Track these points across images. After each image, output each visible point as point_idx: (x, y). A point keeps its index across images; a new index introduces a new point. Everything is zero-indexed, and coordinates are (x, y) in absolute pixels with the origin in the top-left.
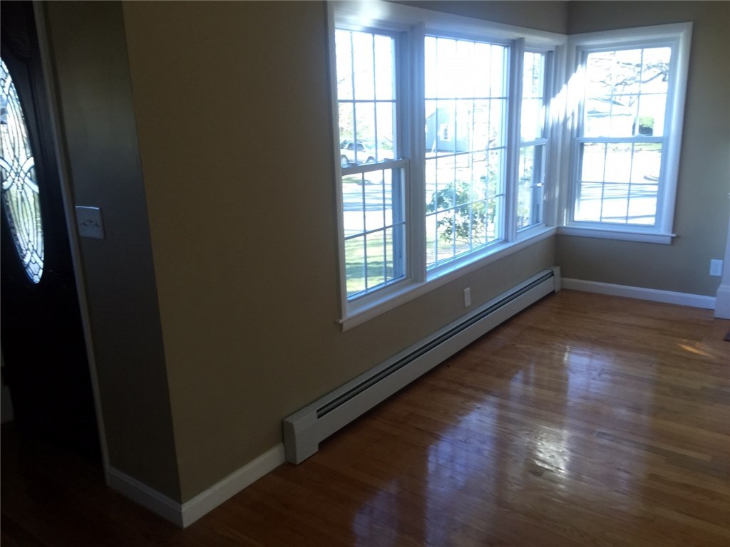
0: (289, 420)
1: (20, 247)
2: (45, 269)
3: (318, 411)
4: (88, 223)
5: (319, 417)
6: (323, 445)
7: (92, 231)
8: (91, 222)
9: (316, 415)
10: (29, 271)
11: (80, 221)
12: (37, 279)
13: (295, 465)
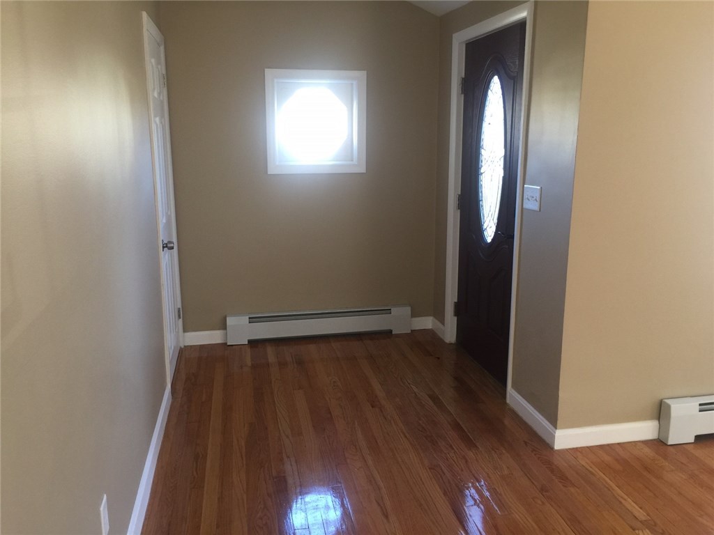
0: (668, 401)
1: (483, 215)
2: (496, 233)
3: (700, 405)
4: (530, 199)
5: (700, 411)
6: (699, 438)
7: (531, 205)
8: (533, 197)
9: (698, 408)
10: (485, 233)
11: (525, 196)
12: (489, 240)
13: (665, 444)
